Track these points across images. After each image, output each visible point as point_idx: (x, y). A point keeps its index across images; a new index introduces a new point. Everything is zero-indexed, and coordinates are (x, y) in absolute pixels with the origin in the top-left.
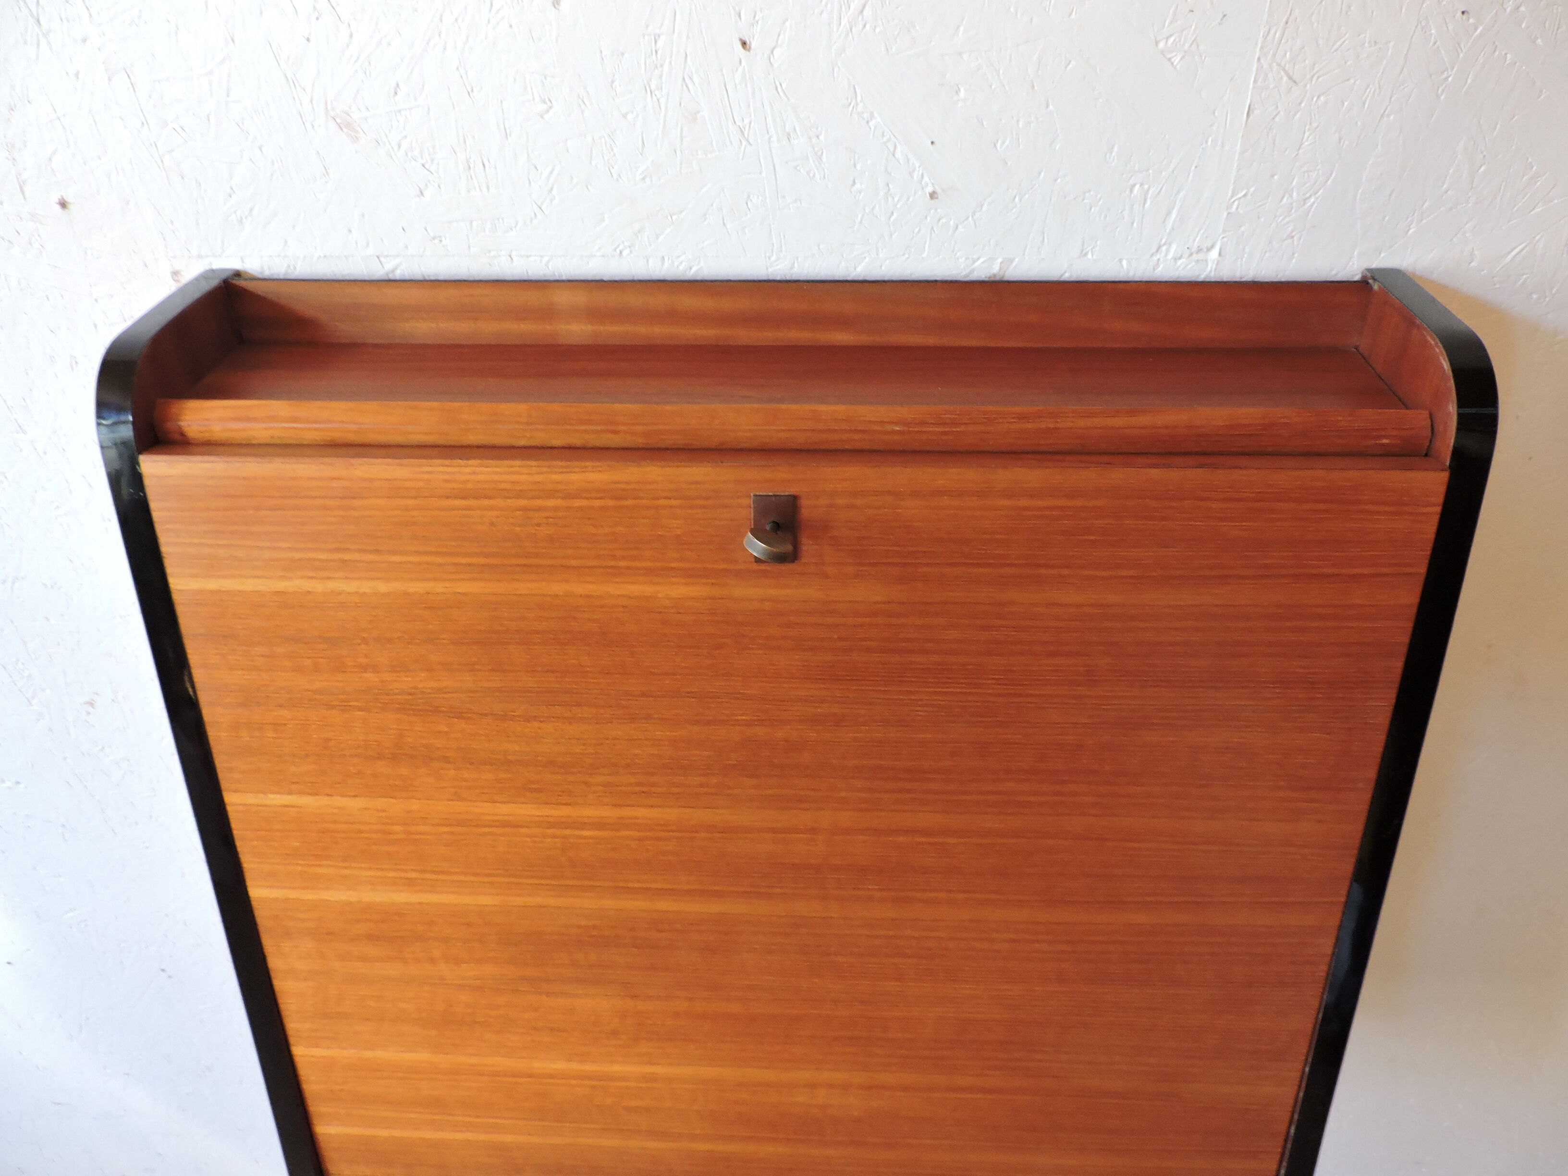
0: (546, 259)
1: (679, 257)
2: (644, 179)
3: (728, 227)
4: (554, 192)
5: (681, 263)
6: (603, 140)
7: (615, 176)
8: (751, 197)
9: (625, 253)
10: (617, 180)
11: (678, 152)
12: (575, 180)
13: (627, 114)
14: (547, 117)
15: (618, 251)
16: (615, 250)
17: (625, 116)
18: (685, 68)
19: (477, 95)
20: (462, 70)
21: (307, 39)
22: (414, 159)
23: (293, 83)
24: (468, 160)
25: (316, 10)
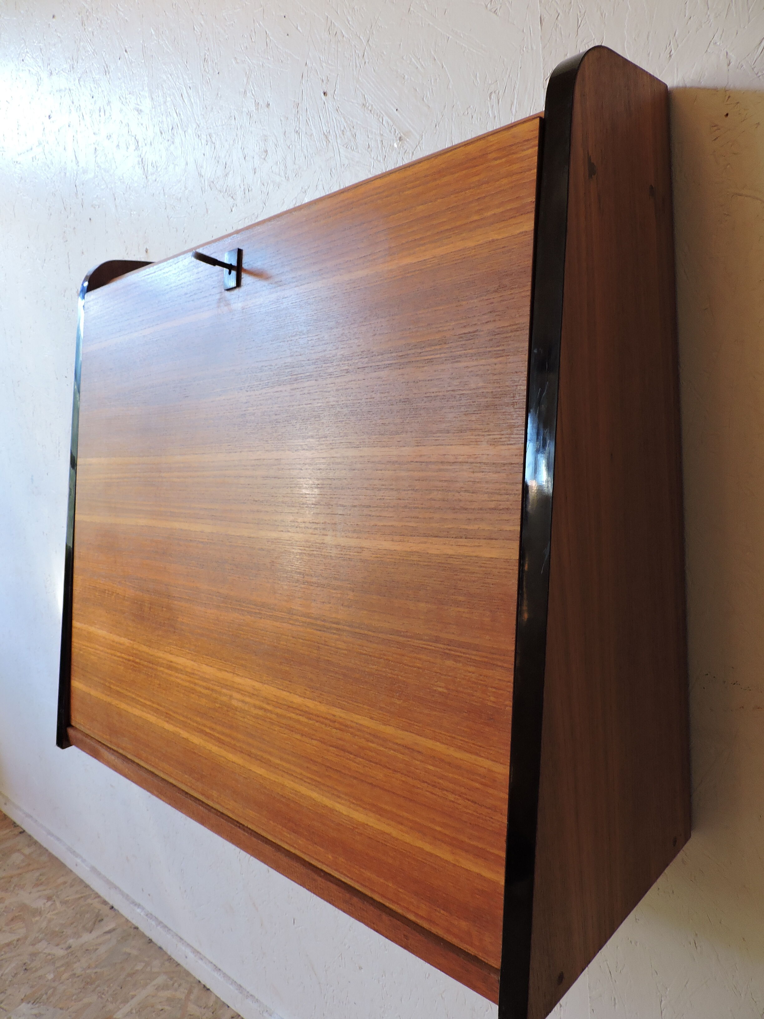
13: (290, 146)
14: (266, 159)
19: (246, 158)
20: (242, 148)
21: (204, 155)
22: (230, 195)
23: (200, 175)
24: (244, 190)
25: (207, 141)
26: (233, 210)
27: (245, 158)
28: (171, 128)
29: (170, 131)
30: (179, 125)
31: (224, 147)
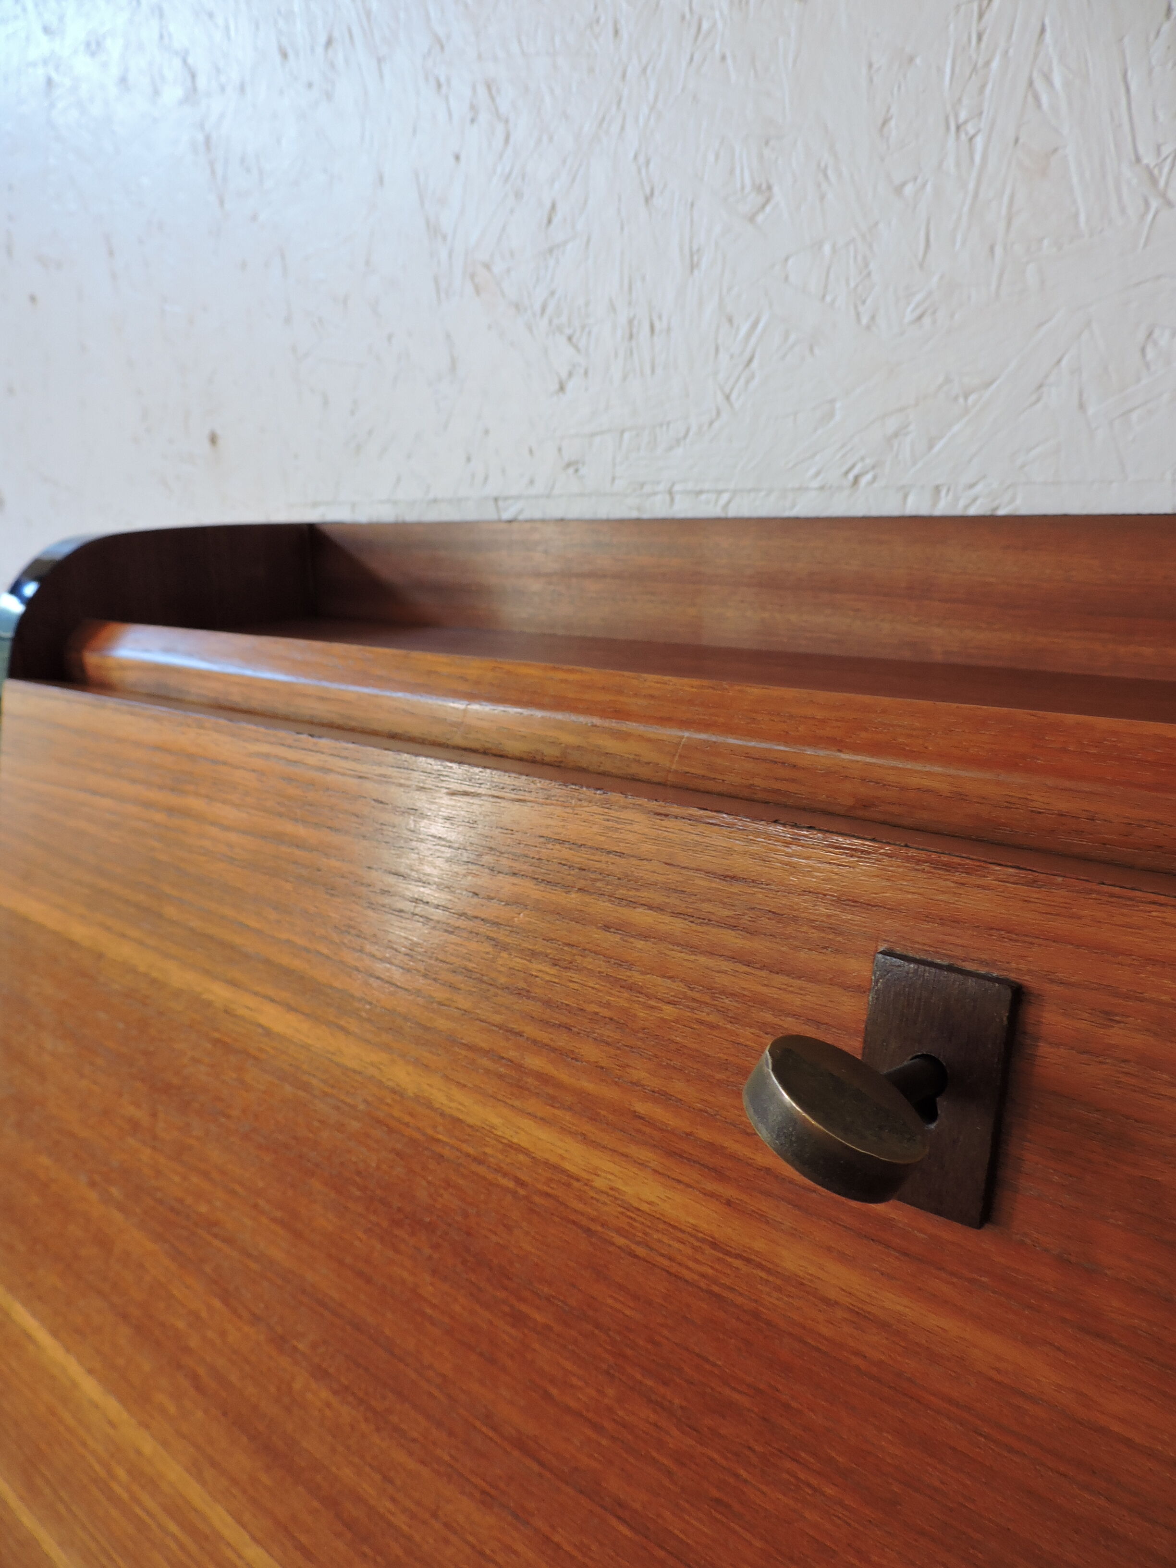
0: (725, 497)
1: (972, 486)
2: (920, 318)
3: (1091, 411)
4: (755, 364)
5: (975, 500)
6: (852, 248)
7: (865, 320)
8: (1157, 333)
9: (864, 481)
10: (868, 328)
11: (999, 250)
12: (793, 337)
13: (904, 184)
14: (760, 218)
15: (851, 476)
16: (846, 473)
17: (899, 190)
18: (1036, 56)
19: (657, 201)
20: (641, 159)
21: (457, 158)
22: (560, 329)
23: (434, 230)
24: (630, 322)
25: (473, 107)
26: (570, 386)
27: (648, 200)
28: (322, 39)
29: (320, 50)
30: (356, 31)
31: (551, 139)
